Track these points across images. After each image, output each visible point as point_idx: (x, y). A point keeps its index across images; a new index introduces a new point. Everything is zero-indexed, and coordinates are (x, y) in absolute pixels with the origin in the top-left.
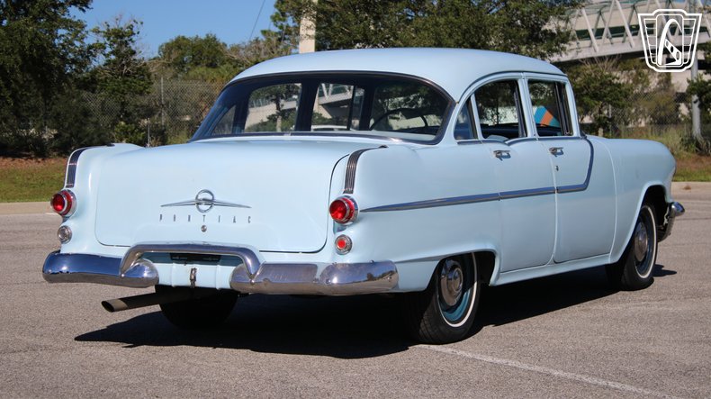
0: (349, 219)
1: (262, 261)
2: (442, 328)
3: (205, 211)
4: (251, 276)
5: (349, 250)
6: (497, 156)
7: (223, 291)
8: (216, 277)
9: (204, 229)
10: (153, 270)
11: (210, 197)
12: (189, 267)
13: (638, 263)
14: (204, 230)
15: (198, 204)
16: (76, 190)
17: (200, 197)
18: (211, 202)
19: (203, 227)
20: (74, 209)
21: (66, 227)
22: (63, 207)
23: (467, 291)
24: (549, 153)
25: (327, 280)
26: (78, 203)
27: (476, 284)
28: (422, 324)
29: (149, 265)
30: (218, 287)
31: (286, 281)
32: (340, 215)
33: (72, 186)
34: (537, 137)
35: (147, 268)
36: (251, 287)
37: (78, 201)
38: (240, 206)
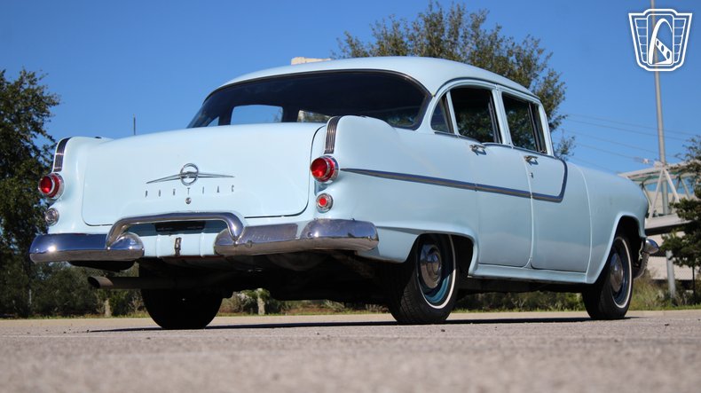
0: (329, 177)
1: (245, 225)
2: (422, 306)
3: (190, 183)
4: (235, 238)
5: (330, 208)
6: (473, 150)
7: (207, 257)
8: (200, 244)
9: (188, 201)
10: (138, 242)
11: (193, 170)
12: (174, 237)
13: (615, 293)
14: (188, 203)
15: (183, 178)
16: (64, 173)
17: (185, 171)
18: (195, 176)
19: (188, 199)
20: (62, 191)
21: (53, 209)
22: (50, 189)
23: (446, 277)
24: (524, 160)
25: (309, 234)
26: (65, 185)
27: (454, 272)
28: (403, 301)
29: (134, 238)
30: (202, 254)
31: (269, 240)
32: (321, 173)
33: (60, 170)
34: (512, 145)
35: (132, 240)
36: (234, 249)
37: (65, 184)
38: (223, 176)
